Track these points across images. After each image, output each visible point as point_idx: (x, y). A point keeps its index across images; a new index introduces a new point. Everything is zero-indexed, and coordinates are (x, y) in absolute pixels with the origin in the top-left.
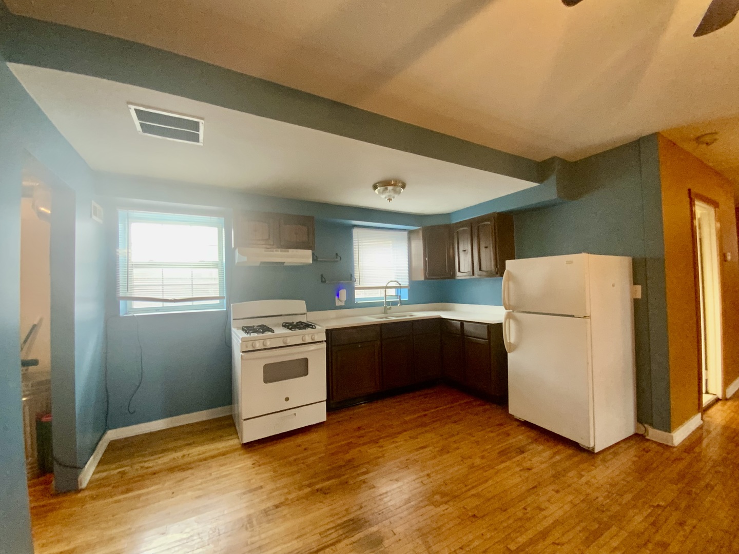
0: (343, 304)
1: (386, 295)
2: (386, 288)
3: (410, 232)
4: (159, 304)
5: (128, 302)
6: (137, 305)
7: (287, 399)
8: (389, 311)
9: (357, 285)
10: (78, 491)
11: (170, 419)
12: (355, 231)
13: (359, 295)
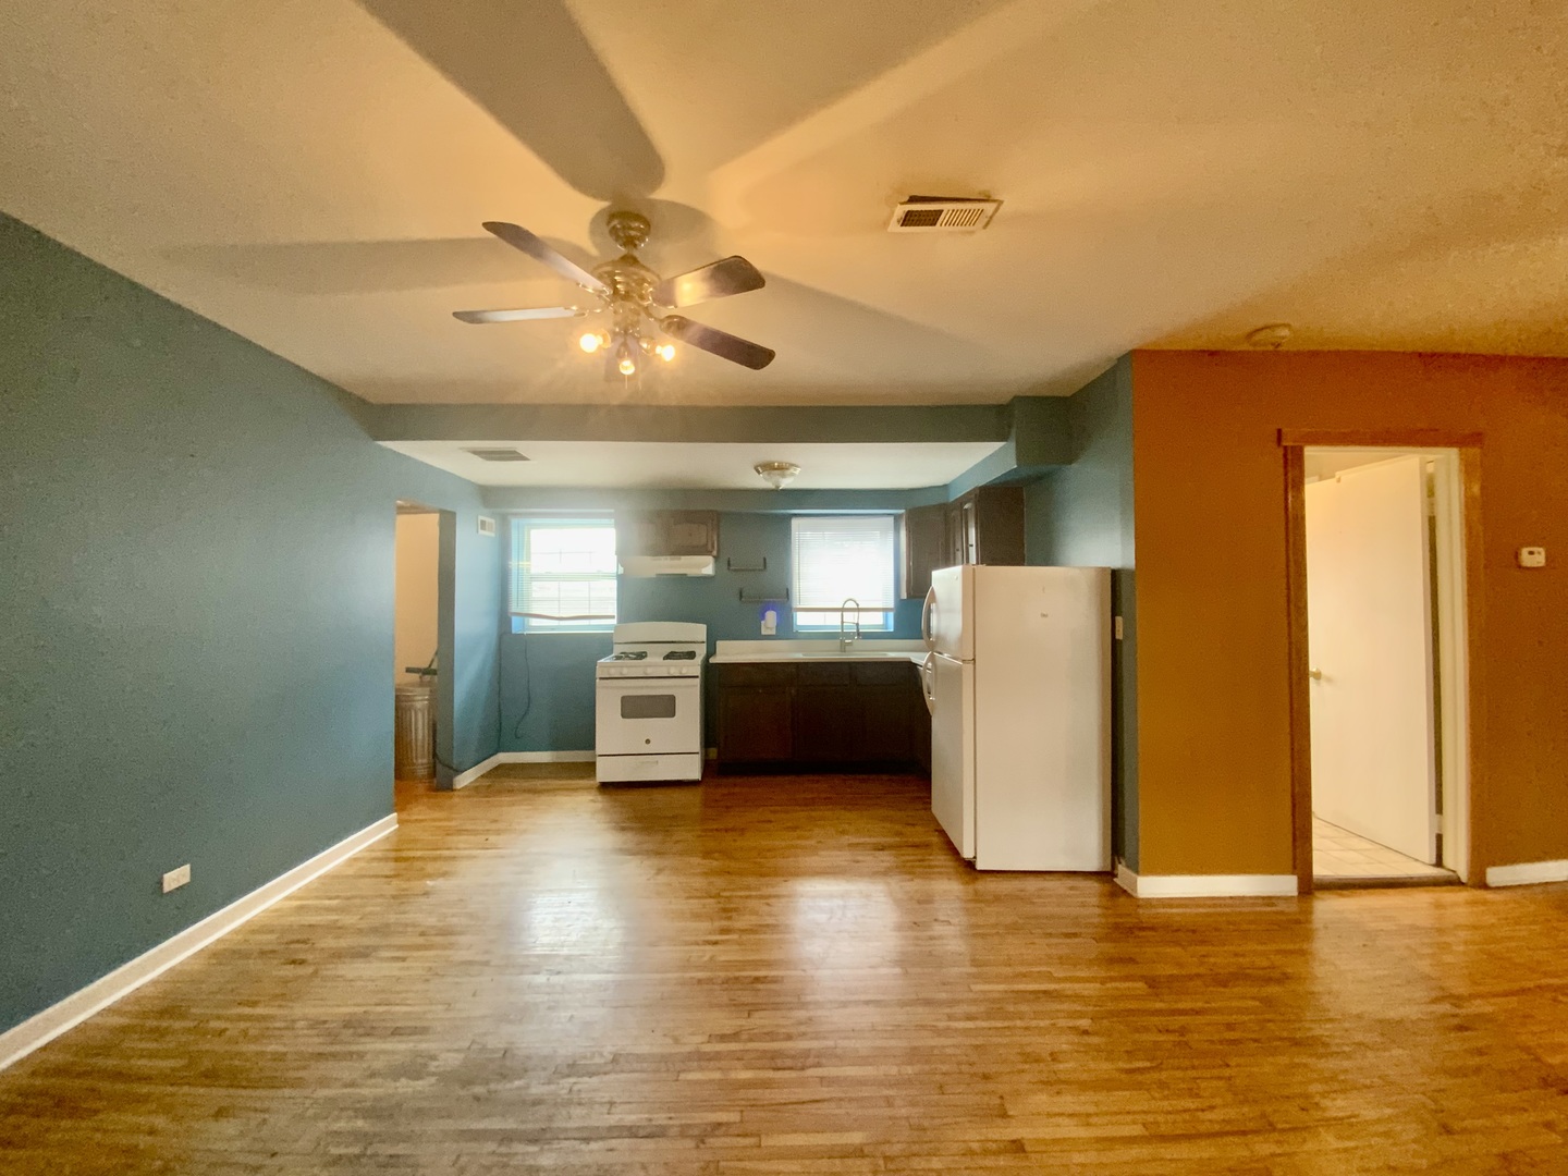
0: (774, 632)
1: (842, 622)
2: (842, 610)
3: (897, 518)
4: (555, 623)
5: (526, 619)
6: (534, 622)
7: (648, 741)
8: (847, 648)
9: (796, 604)
10: (453, 790)
11: (555, 753)
12: (795, 522)
13: (802, 620)
